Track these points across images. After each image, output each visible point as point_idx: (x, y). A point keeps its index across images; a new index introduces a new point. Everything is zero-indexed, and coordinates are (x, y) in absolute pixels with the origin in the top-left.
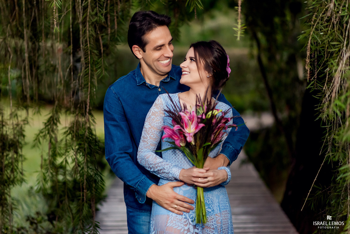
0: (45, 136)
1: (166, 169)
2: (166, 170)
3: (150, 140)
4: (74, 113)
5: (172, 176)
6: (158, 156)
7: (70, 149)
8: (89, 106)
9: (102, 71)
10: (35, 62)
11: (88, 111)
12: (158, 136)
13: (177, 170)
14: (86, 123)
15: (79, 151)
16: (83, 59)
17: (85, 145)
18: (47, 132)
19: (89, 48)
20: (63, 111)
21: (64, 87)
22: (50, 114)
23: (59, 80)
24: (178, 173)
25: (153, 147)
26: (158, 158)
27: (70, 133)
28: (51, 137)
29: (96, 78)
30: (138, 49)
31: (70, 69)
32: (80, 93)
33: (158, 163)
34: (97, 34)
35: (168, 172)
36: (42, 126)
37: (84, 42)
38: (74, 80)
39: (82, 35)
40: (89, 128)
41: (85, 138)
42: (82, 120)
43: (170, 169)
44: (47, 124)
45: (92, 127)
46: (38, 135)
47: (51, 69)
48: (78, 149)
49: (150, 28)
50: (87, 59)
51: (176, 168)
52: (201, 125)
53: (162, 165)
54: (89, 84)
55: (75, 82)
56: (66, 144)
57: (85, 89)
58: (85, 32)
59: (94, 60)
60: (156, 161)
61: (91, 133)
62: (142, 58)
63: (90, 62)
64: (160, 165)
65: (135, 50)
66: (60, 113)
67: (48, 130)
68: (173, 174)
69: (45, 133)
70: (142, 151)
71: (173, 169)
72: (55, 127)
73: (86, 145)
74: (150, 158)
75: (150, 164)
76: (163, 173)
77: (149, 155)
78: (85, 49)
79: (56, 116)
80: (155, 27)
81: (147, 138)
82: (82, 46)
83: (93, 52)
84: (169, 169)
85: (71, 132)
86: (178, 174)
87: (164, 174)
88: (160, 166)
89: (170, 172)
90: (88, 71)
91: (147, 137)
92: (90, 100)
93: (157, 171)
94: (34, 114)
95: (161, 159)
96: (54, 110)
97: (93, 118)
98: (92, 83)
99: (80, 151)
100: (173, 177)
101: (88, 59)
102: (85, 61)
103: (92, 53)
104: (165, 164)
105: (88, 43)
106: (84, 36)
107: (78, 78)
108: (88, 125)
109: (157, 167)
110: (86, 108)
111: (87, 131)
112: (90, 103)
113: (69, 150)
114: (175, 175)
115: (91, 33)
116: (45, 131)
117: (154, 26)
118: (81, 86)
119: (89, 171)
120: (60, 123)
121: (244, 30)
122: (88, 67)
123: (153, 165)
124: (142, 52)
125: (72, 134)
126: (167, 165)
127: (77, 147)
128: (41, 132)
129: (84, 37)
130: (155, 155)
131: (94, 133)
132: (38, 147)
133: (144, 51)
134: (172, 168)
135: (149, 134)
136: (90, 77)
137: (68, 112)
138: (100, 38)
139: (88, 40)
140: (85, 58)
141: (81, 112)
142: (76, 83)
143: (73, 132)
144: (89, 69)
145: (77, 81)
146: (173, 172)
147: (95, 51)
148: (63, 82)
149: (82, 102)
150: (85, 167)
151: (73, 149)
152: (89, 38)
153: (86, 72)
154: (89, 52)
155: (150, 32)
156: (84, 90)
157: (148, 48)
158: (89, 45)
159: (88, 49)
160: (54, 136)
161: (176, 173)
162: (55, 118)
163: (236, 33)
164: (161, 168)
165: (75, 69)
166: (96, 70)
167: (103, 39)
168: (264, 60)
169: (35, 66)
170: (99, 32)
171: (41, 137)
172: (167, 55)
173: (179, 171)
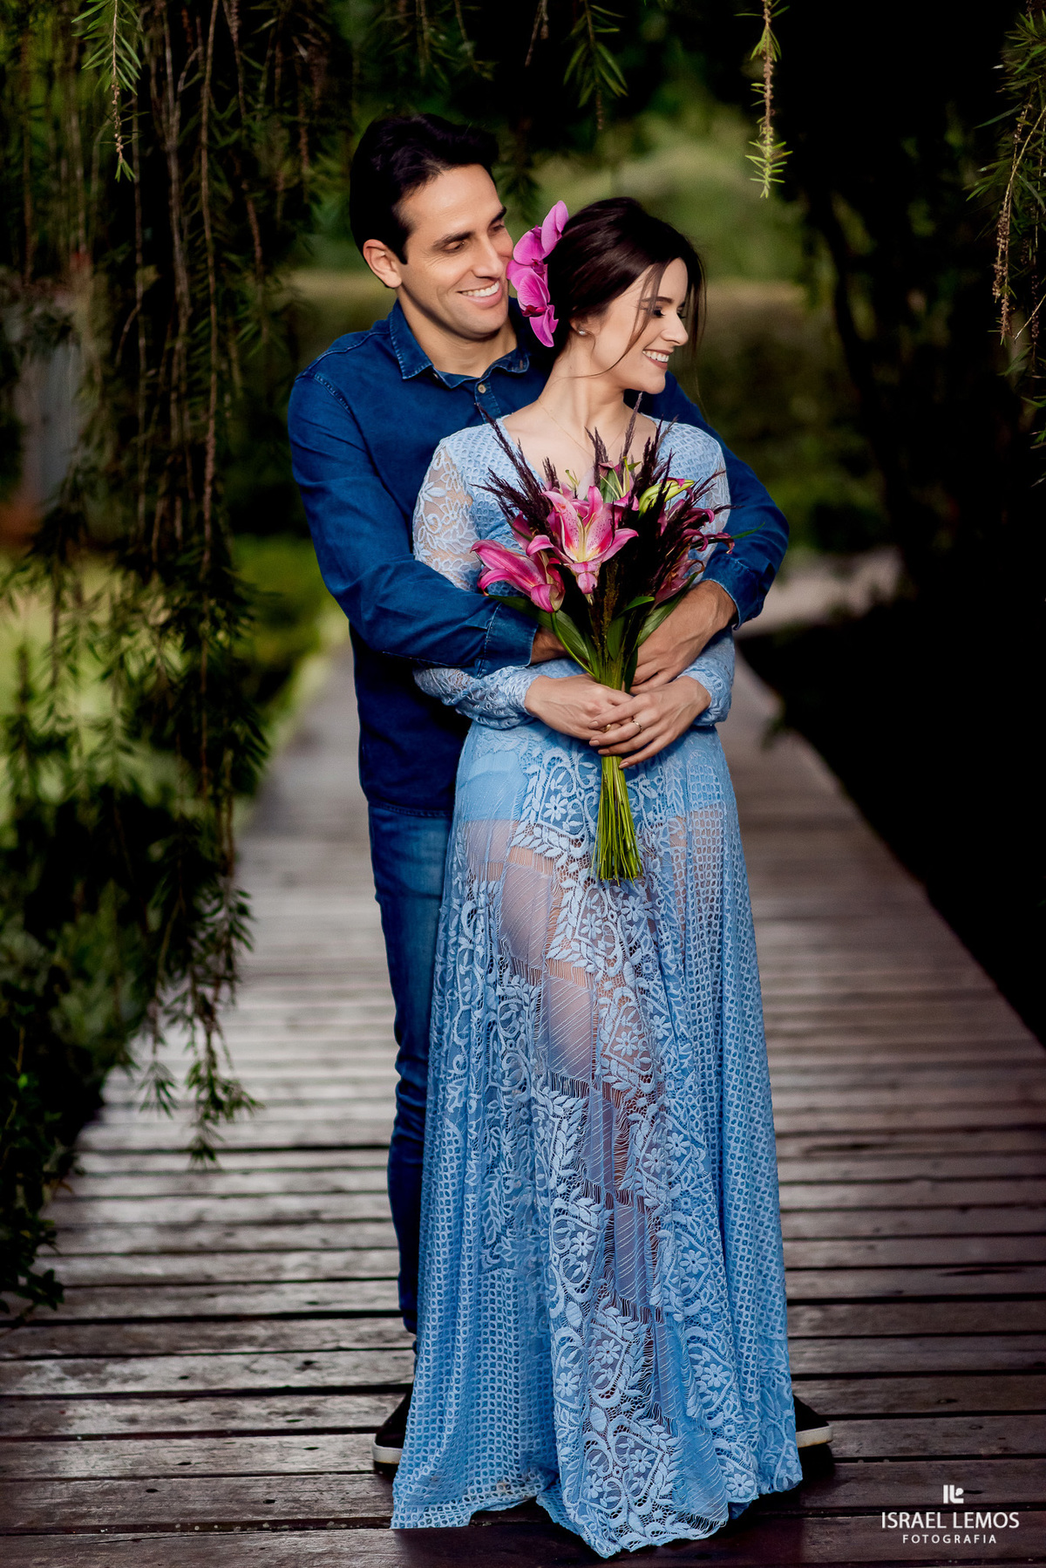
5: (507, 702)
9: (259, 331)
16: (182, 288)
18: (42, 567)
19: (211, 247)
24: (522, 688)
28: (60, 586)
29: (235, 356)
30: (383, 253)
31: (134, 325)
32: (173, 414)
34: (239, 193)
35: (492, 690)
37: (187, 224)
38: (149, 365)
39: (181, 200)
49: (419, 177)
50: (202, 286)
52: (626, 534)
54: (213, 378)
55: (152, 372)
57: (197, 399)
58: (192, 188)
62: (403, 285)
63: (212, 297)
65: (374, 256)
68: (507, 694)
78: (191, 250)
80: (436, 173)
82: (177, 239)
89: (500, 688)
90: (204, 332)
101: (207, 286)
102: (192, 295)
103: (224, 265)
105: (207, 227)
106: (187, 203)
107: (164, 359)
114: (514, 695)
115: (217, 193)
116: (36, 563)
117: (432, 167)
118: (178, 388)
121: (783, 163)
122: (207, 315)
124: (396, 264)
128: (20, 567)
129: (189, 208)
133: (403, 260)
136: (213, 355)
138: (250, 207)
139: (206, 213)
140: (193, 284)
141: (175, 485)
142: (157, 374)
144: (209, 324)
145: (162, 370)
149: (181, 448)
152: (211, 205)
153: (196, 334)
154: (210, 262)
155: (420, 188)
156: (190, 401)
157: (416, 247)
158: (208, 235)
159: (205, 250)
162: (71, 513)
163: (759, 173)
166: (237, 327)
172: (483, 271)
173: (529, 681)
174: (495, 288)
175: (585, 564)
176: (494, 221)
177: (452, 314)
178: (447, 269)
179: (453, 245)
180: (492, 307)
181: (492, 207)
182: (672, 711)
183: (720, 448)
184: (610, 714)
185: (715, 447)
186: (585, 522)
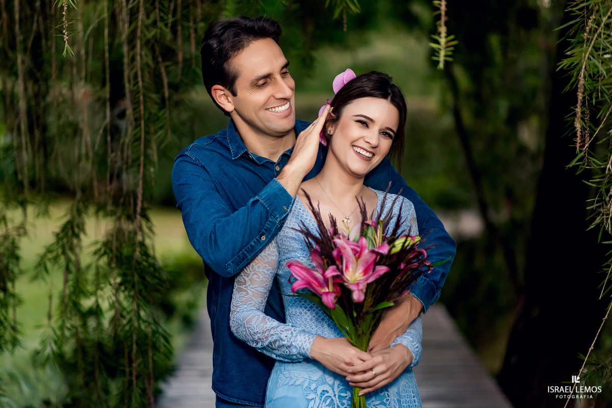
0: (56, 259)
1: (284, 338)
2: (284, 341)
3: (251, 286)
4: (112, 214)
5: (298, 351)
6: (268, 317)
7: (105, 283)
8: (142, 202)
9: (166, 134)
10: (38, 117)
11: (139, 209)
12: (267, 276)
13: (307, 338)
14: (135, 233)
15: (123, 288)
16: (129, 112)
17: (133, 276)
18: (60, 251)
19: (142, 90)
20: (92, 210)
21: (93, 163)
22: (66, 215)
23: (84, 151)
24: (308, 344)
25: (260, 300)
26: (268, 319)
27: (105, 253)
28: (68, 261)
29: (154, 146)
30: (222, 93)
31: (105, 130)
32: (124, 176)
33: (269, 330)
34: (157, 63)
35: (289, 344)
36: (51, 240)
37: (132, 77)
38: (112, 151)
39: (129, 65)
40: (142, 244)
41: (134, 262)
42: (127, 226)
43: (293, 338)
44: (61, 235)
45: (148, 242)
46: (43, 257)
47: (69, 131)
48: (121, 284)
50: (138, 110)
51: (304, 335)
53: (277, 332)
54: (142, 158)
55: (113, 155)
56: (97, 274)
57: (135, 169)
58: (133, 59)
59: (150, 113)
60: (264, 327)
61: (145, 254)
62: (235, 109)
63: (142, 117)
64: (273, 333)
65: (218, 95)
66: (86, 213)
67: (63, 247)
68: (298, 347)
69: (57, 253)
70: (238, 310)
71: (298, 337)
72: (75, 241)
73: (137, 278)
74: (254, 323)
75: (254, 333)
76: (280, 347)
77: (251, 316)
78: (134, 91)
79: (77, 220)
81: (245, 284)
82: (127, 85)
83: (150, 98)
84: (290, 339)
85: (108, 251)
86: (309, 346)
87: (282, 350)
88: (273, 335)
89: (293, 343)
90: (138, 135)
91: (245, 280)
92: (144, 189)
93: (268, 346)
94: (38, 216)
95: (274, 321)
96: (75, 208)
97: (149, 224)
98: (146, 156)
99: (126, 288)
100: (299, 353)
101: (140, 111)
102: (134, 115)
103: (148, 99)
104: (283, 330)
105: (140, 79)
106: (131, 66)
107: (120, 147)
108: (139, 238)
109: (267, 338)
110: (135, 205)
111: (138, 249)
112: (143, 195)
113: (102, 286)
114: (304, 349)
115: (145, 61)
116: (58, 249)
118: (127, 163)
119: (143, 327)
120: (85, 233)
121: (452, 49)
122: (140, 125)
123: (259, 335)
124: (230, 97)
125: (108, 255)
126: (286, 330)
127: (119, 280)
128: (49, 250)
129: (132, 69)
130: (262, 315)
131: (151, 252)
132: (44, 279)
133: (234, 94)
134: (296, 336)
135: (250, 274)
136: (142, 146)
137: (101, 214)
138: (163, 70)
139: (139, 73)
140: (134, 109)
141: (126, 213)
142: (116, 156)
143: (111, 251)
144: (140, 130)
145: (119, 153)
146: (298, 344)
147: (154, 96)
148: (91, 154)
149: (128, 194)
150: (134, 319)
151: (111, 284)
152: (142, 70)
153: (135, 135)
154: (141, 98)
156: (132, 170)
157: (241, 86)
158: (140, 84)
159: (138, 92)
160: (73, 258)
161: (304, 345)
162: (75, 223)
163: (437, 54)
164: (275, 338)
165: (114, 131)
166: (156, 132)
167: (168, 73)
168: (467, 117)
169: (38, 126)
170: (160, 59)
171: (50, 260)
172: (280, 95)
173: (311, 340)
174: (287, 106)
175: (358, 284)
176: (283, 68)
177: (262, 122)
178: (260, 97)
179: (261, 82)
180: (286, 117)
181: (282, 61)
182: (393, 366)
183: (413, 206)
184: (359, 366)
185: (410, 206)
186: (358, 259)
